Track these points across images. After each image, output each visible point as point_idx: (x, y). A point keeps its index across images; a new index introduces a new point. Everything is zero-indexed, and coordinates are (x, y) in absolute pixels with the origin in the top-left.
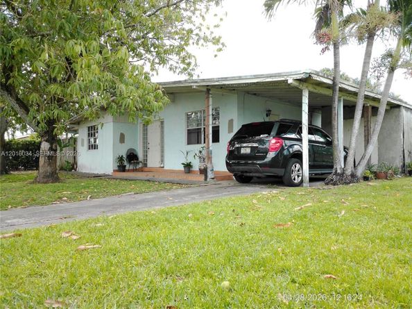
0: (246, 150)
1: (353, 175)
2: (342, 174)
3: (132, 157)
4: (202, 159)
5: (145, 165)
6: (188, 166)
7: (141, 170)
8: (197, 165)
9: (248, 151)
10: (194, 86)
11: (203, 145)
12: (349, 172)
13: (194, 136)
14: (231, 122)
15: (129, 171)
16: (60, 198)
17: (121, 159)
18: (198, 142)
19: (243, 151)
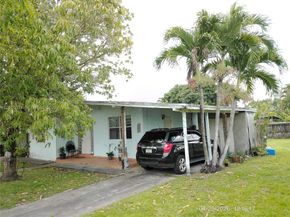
0: (149, 151)
1: (217, 166)
2: (211, 166)
3: (70, 147)
4: (120, 150)
5: (80, 152)
6: (111, 155)
7: (77, 157)
8: (117, 154)
9: (151, 151)
10: (113, 106)
11: (120, 140)
12: (214, 164)
13: (114, 133)
14: (139, 126)
15: (68, 157)
16: (21, 200)
17: (62, 150)
18: (117, 138)
19: (147, 151)
